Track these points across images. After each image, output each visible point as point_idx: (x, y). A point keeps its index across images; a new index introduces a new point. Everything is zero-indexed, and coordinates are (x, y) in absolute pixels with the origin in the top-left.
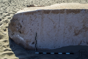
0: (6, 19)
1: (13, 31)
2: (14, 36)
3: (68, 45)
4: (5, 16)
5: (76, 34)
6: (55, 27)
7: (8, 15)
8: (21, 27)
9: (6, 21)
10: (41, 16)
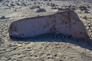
0: (6, 28)
1: (12, 31)
2: (12, 34)
3: (41, 34)
4: (5, 27)
5: (44, 28)
6: (33, 25)
7: (6, 27)
8: (16, 28)
9: (6, 29)
10: (25, 21)
